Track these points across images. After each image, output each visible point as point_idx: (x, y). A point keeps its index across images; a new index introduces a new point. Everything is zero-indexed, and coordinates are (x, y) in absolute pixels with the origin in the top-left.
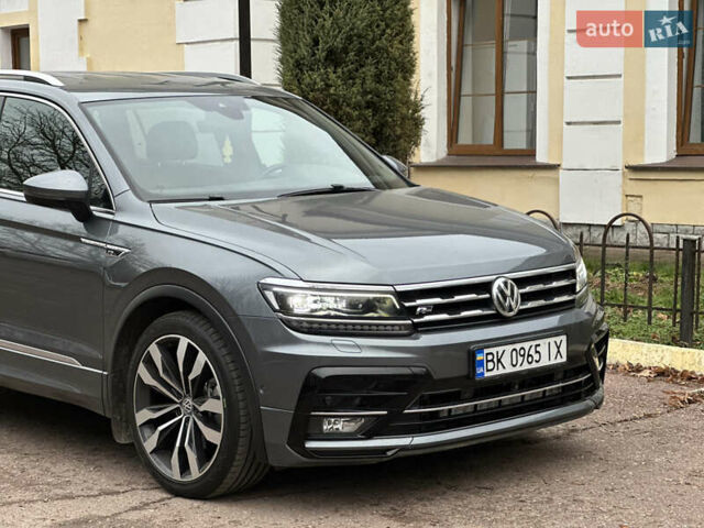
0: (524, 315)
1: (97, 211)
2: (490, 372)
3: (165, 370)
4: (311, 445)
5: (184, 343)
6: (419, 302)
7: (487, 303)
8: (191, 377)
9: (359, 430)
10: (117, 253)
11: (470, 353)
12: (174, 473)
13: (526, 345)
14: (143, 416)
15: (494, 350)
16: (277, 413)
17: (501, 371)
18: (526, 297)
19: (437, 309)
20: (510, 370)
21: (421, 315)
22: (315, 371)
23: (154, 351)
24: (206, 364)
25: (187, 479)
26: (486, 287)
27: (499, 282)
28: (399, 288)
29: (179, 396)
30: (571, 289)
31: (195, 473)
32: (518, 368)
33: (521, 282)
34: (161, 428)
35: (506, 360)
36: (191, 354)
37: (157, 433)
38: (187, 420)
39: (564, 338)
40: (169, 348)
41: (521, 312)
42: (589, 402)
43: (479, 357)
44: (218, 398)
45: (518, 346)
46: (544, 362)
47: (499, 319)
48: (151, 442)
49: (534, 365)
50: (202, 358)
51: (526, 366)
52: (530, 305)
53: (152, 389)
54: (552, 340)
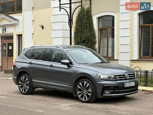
0: (129, 79)
1: (70, 65)
2: (126, 86)
3: (82, 86)
4: (104, 95)
5: (85, 82)
6: (117, 77)
7: (125, 77)
8: (86, 87)
9: (110, 93)
10: (75, 71)
11: (123, 84)
12: (84, 100)
13: (130, 83)
14: (78, 92)
15: (126, 83)
16: (99, 91)
17: (127, 86)
18: (130, 77)
19: (119, 78)
20: (128, 86)
21: (117, 78)
22: (105, 85)
23: (80, 84)
24: (89, 85)
25: (85, 100)
26: (125, 75)
27: (126, 75)
28: (115, 75)
29: (84, 89)
30: (134, 76)
31: (87, 99)
32: (129, 86)
33: (129, 75)
34: (81, 94)
35: (128, 85)
36: (86, 84)
37: (81, 95)
38: (85, 93)
39: (134, 82)
40: (83, 83)
41: (129, 78)
42: (137, 91)
43: (124, 84)
44: (90, 89)
45: (129, 83)
46: (132, 85)
47: (126, 79)
48: (80, 96)
49: (131, 86)
50: (88, 84)
51: (130, 86)
52: (130, 78)
53: (80, 89)
54: (133, 82)
